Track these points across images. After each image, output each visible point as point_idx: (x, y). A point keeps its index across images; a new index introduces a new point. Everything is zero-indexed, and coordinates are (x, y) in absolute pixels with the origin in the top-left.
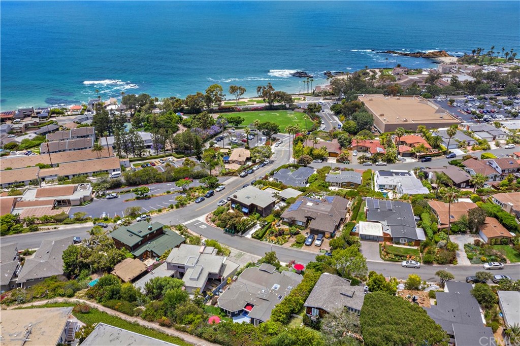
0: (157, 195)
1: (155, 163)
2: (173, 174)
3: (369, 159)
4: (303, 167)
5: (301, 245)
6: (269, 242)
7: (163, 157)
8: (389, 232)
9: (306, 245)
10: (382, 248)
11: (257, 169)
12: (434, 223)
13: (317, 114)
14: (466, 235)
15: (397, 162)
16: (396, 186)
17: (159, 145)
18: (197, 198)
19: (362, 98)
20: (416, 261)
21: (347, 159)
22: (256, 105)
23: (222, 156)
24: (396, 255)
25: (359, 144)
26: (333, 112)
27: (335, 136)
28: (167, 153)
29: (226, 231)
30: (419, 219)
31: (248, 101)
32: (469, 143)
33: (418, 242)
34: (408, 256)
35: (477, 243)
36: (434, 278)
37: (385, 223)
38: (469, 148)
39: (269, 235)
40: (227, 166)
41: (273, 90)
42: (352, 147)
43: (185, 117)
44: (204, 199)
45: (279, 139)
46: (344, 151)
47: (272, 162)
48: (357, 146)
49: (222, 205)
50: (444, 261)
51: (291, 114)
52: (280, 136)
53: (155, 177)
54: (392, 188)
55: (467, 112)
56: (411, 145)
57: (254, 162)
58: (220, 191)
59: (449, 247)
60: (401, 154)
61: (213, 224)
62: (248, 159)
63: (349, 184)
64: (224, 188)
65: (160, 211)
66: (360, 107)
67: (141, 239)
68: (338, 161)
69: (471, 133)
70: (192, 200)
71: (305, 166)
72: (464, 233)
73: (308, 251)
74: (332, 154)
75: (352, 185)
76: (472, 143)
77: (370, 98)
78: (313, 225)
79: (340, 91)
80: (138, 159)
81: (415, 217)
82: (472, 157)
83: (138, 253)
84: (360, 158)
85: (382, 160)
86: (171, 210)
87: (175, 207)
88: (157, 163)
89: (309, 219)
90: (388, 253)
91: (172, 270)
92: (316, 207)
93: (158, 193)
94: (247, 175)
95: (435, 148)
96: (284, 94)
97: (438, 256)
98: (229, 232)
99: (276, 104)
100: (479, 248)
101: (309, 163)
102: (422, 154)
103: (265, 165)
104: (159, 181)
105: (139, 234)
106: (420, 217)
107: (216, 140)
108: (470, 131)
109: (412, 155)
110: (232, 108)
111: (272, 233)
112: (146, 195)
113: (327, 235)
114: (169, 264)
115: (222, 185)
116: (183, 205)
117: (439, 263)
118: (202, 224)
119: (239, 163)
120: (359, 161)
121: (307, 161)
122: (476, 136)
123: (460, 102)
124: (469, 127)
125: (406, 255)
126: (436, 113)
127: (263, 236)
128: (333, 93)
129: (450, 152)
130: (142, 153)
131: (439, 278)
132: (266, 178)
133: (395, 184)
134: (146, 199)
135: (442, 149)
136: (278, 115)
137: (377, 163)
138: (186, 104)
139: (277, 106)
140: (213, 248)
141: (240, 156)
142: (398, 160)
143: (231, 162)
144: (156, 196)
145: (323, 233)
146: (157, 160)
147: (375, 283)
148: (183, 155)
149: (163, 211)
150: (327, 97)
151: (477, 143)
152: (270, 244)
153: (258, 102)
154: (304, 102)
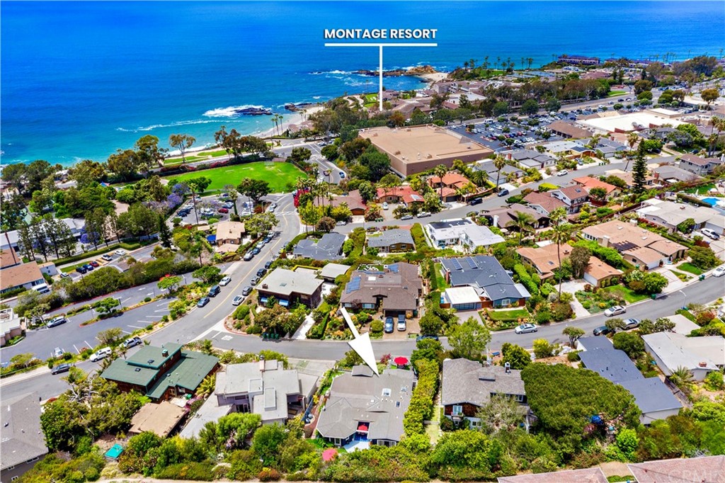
0: (131, 307)
1: (98, 262)
2: (144, 272)
3: (406, 211)
4: (327, 234)
5: (380, 334)
6: (335, 339)
7: (107, 251)
8: (485, 295)
9: (386, 332)
10: (484, 317)
11: (263, 247)
12: (534, 274)
13: (306, 161)
14: (571, 282)
15: (443, 209)
16: (458, 239)
17: (94, 235)
18: (199, 300)
19: (364, 134)
20: (532, 324)
21: (378, 216)
22: (212, 160)
23: (204, 236)
24: (505, 322)
25: (388, 194)
26: (324, 157)
27: (352, 188)
28: (111, 244)
29: (266, 337)
30: (512, 272)
31: (199, 155)
32: (517, 175)
33: (522, 301)
34: (520, 320)
35: (588, 289)
36: (558, 339)
37: (476, 285)
38: (519, 181)
39: (331, 329)
40: (216, 249)
41: (239, 135)
42: (377, 198)
43: (118, 189)
44: (209, 301)
45: (270, 203)
46: (371, 205)
47: (278, 234)
48: (386, 196)
49: (240, 304)
50: (562, 316)
51: (270, 166)
52: (270, 197)
53: (117, 281)
54: (454, 243)
55: (493, 139)
56: (451, 187)
57: (254, 237)
58: (226, 284)
59: (563, 299)
60: (445, 199)
61: (239, 331)
62: (244, 235)
63: (399, 247)
64: (230, 280)
65: (150, 328)
66: (365, 145)
67: (157, 371)
68: (367, 219)
69: (515, 163)
70: (192, 304)
71: (329, 233)
72: (567, 280)
73: (393, 340)
74: (357, 212)
75: (404, 247)
76: (520, 174)
77: (375, 133)
78: (386, 304)
79: (327, 128)
80: (65, 260)
81: (508, 272)
82: (532, 191)
83: (157, 393)
84: (395, 211)
85: (423, 210)
86: (166, 324)
87: (170, 318)
88: (100, 261)
89: (379, 298)
90: (494, 322)
91: (227, 404)
92: (381, 280)
93: (131, 304)
94: (253, 257)
95: (480, 186)
96: (255, 138)
97: (554, 311)
98: (270, 337)
99: (245, 154)
100: (591, 294)
101: (332, 228)
102: (470, 195)
103: (271, 239)
104: (124, 286)
105: (152, 365)
106: (513, 270)
107: (179, 214)
108: (512, 159)
109: (457, 198)
110: (183, 167)
111: (335, 326)
112: (114, 311)
113: (409, 314)
114: (220, 397)
115: (225, 276)
116: (181, 314)
117: (556, 321)
118: (223, 334)
119: (233, 241)
120: (395, 215)
121: (330, 224)
122: (523, 165)
123: (479, 127)
124: (510, 156)
125: (516, 319)
126: (460, 143)
127: (323, 333)
128: (316, 131)
129: (500, 189)
130: (71, 251)
131: (567, 338)
132: (283, 256)
133: (457, 237)
134: (115, 316)
135: (490, 187)
136: (252, 169)
137: (419, 215)
138: (112, 169)
139: (247, 157)
140: (276, 361)
141: (231, 232)
142: (443, 207)
143: (220, 243)
144: (131, 309)
145: (403, 312)
146: (99, 257)
147: (515, 356)
148: (138, 244)
149: (154, 327)
150: (308, 138)
151: (526, 173)
152: (336, 341)
153: (214, 155)
154: (279, 148)
